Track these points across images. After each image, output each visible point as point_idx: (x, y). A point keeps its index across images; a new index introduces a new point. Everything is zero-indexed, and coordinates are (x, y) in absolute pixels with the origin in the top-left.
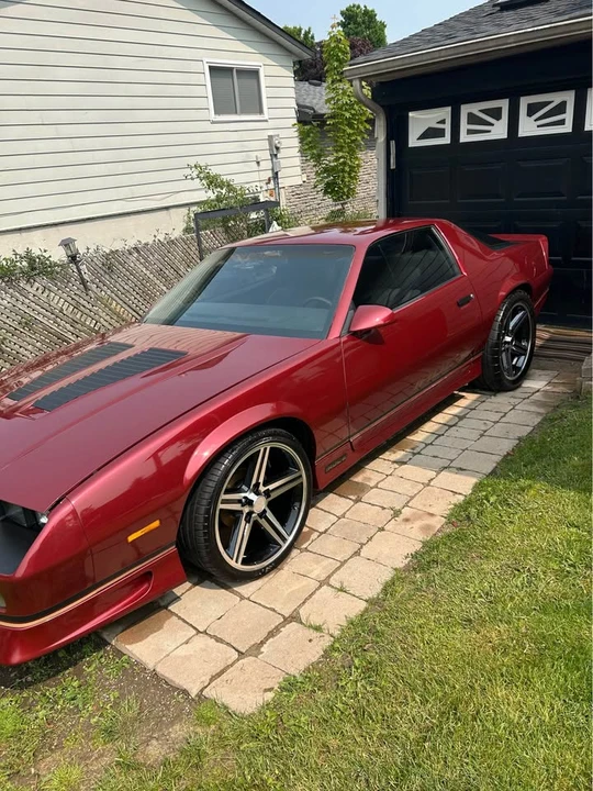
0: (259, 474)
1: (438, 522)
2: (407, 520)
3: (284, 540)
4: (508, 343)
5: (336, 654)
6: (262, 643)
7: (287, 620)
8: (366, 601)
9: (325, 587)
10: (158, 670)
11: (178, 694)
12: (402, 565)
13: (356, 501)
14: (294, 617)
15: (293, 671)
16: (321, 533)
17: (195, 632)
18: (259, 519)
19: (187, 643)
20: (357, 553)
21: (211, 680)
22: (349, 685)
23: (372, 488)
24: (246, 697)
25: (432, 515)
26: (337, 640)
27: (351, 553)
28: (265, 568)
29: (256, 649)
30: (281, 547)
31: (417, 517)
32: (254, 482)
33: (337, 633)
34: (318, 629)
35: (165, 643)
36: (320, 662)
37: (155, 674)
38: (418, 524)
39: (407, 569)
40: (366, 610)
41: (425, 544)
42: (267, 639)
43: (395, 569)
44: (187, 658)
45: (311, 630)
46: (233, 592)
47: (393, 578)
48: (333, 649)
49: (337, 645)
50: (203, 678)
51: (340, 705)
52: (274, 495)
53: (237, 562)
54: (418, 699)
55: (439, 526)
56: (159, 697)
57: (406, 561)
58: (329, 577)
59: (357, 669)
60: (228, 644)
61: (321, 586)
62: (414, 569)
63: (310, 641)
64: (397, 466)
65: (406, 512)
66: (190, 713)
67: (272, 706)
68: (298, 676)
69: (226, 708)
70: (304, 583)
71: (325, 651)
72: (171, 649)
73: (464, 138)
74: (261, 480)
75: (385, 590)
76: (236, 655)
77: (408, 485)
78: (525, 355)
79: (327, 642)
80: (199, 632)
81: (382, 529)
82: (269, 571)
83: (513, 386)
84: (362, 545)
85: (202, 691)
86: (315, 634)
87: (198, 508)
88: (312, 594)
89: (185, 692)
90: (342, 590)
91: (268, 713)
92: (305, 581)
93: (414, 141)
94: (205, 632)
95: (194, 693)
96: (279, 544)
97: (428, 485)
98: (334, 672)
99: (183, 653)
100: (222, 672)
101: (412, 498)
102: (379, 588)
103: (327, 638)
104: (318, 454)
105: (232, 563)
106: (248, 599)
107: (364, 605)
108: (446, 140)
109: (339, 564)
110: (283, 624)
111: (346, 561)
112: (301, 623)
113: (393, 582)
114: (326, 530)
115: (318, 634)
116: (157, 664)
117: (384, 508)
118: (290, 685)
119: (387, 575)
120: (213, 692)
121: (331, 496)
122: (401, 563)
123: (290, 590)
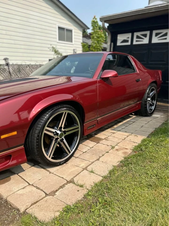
0: (62, 123)
1: (129, 151)
2: (117, 150)
3: (70, 152)
4: (149, 100)
5: (89, 197)
6: (57, 191)
7: (68, 182)
8: (102, 177)
9: (85, 170)
10: (8, 199)
11: (15, 211)
12: (116, 165)
13: (98, 143)
14: (72, 181)
15: (69, 203)
16: (84, 152)
17: (28, 184)
18: (60, 142)
19: (23, 188)
20: (98, 160)
21: (31, 205)
22: (96, 211)
23: (103, 139)
24: (46, 214)
25: (127, 149)
26: (89, 191)
27: (96, 159)
28: (61, 162)
29: (53, 193)
30: (68, 155)
31: (121, 149)
32: (60, 126)
33: (90, 188)
34: (81, 186)
35: (14, 188)
36: (82, 200)
37: (6, 201)
38: (122, 151)
39: (118, 166)
40: (103, 180)
41: (125, 158)
42: (59, 189)
43: (114, 166)
44: (22, 195)
45: (79, 187)
46: (47, 170)
47: (113, 169)
48: (88, 194)
49: (90, 193)
50: (28, 204)
51: (92, 221)
52: (67, 134)
53: (49, 157)
54: (131, 219)
55: (130, 153)
56: (6, 212)
57: (118, 163)
58: (87, 167)
59: (100, 203)
60: (42, 190)
61: (83, 170)
62: (122, 166)
63: (78, 191)
64: (112, 134)
65: (116, 147)
66: (18, 220)
67: (58, 219)
68: (72, 206)
69: (36, 218)
70: (76, 169)
71: (85, 195)
72: (15, 191)
73: (135, 43)
74: (63, 126)
75: (110, 173)
76: (44, 195)
77: (117, 139)
78: (154, 106)
79: (85, 192)
80: (29, 184)
81: (108, 152)
82: (63, 164)
83: (149, 115)
84: (100, 157)
85: (26, 210)
86: (80, 188)
87: (35, 131)
88: (79, 173)
89: (18, 210)
90: (92, 172)
91: (56, 222)
92: (77, 168)
93: (119, 44)
94: (32, 185)
95: (22, 210)
96: (67, 153)
97: (124, 140)
98: (89, 204)
99: (21, 193)
100: (37, 202)
101: (118, 143)
102: (108, 172)
103: (86, 190)
104: (85, 121)
105: (48, 157)
106: (53, 173)
107: (101, 178)
108: (129, 43)
109: (91, 163)
110: (66, 184)
111: (93, 162)
112: (74, 183)
113: (113, 171)
114: (86, 152)
115: (82, 188)
116: (8, 197)
117: (108, 146)
118: (67, 210)
119: (111, 168)
120: (31, 210)
121: (88, 141)
122: (116, 164)
123: (71, 171)
